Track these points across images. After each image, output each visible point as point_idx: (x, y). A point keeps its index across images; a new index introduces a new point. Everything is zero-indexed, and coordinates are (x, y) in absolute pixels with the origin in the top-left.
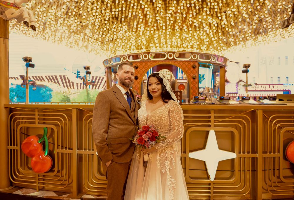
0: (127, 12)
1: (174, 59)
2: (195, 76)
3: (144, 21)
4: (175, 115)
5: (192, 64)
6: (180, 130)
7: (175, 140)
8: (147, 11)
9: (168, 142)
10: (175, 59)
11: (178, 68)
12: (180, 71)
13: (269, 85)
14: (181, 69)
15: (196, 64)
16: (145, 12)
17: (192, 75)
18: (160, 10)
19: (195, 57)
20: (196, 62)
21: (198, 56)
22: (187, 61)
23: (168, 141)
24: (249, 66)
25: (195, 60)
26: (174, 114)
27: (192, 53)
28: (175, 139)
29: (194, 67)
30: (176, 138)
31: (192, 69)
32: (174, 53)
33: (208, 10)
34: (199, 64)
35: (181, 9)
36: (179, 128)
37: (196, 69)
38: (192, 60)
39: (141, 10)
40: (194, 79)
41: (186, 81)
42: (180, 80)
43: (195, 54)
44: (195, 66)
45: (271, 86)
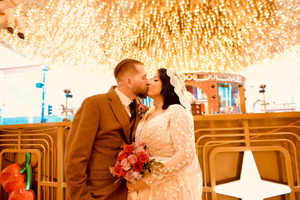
0: (145, 37)
1: (192, 80)
2: (215, 95)
3: (162, 45)
4: (178, 127)
5: (211, 84)
6: (187, 151)
7: (178, 169)
8: (163, 35)
9: (167, 173)
10: (194, 80)
11: (198, 88)
12: (199, 91)
13: (284, 104)
14: (200, 90)
15: (215, 84)
16: (162, 37)
17: (211, 94)
18: (176, 33)
19: (213, 76)
20: (215, 81)
21: (217, 75)
22: (205, 82)
23: (166, 171)
24: (265, 87)
25: (214, 80)
26: (177, 124)
27: (210, 73)
28: (178, 167)
29: (213, 87)
30: (179, 165)
31: (211, 89)
32: (192, 74)
33: (223, 29)
34: (217, 83)
35: (196, 31)
36: (184, 147)
37: (216, 88)
38: (211, 80)
39: (158, 34)
40: (214, 98)
41: (206, 100)
42: (200, 99)
43: (213, 74)
44: (214, 85)
45: (286, 105)
